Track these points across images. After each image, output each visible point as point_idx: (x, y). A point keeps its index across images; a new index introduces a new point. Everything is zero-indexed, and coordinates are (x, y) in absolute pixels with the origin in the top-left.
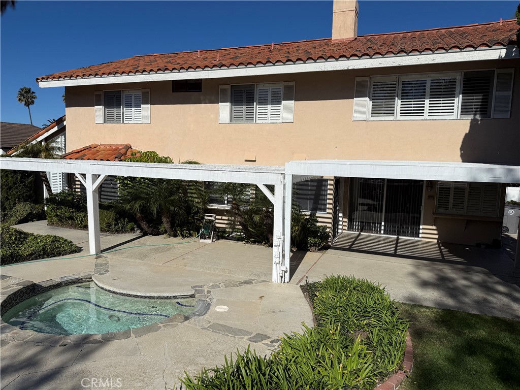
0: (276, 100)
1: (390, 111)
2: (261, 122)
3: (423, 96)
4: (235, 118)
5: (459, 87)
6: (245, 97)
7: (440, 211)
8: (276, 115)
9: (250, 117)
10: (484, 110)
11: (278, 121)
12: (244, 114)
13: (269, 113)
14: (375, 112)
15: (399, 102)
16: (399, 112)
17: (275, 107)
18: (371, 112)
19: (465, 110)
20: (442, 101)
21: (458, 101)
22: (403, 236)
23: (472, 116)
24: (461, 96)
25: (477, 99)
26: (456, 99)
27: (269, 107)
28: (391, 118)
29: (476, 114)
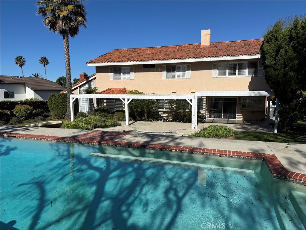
0: (184, 70)
1: (225, 74)
2: (178, 78)
3: (236, 69)
4: (168, 77)
5: (247, 66)
6: (172, 69)
7: (243, 109)
8: (184, 76)
9: (174, 76)
10: (255, 73)
11: (185, 78)
12: (171, 75)
13: (181, 75)
14: (220, 74)
15: (228, 71)
16: (228, 74)
17: (183, 73)
18: (218, 74)
19: (249, 74)
20: (242, 70)
21: (247, 71)
22: (230, 119)
23: (252, 76)
24: (248, 69)
25: (253, 70)
26: (247, 70)
27: (181, 73)
28: (225, 76)
29: (253, 75)
